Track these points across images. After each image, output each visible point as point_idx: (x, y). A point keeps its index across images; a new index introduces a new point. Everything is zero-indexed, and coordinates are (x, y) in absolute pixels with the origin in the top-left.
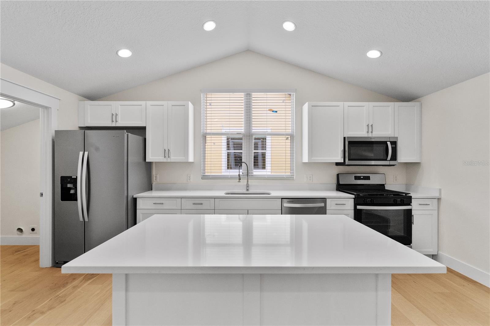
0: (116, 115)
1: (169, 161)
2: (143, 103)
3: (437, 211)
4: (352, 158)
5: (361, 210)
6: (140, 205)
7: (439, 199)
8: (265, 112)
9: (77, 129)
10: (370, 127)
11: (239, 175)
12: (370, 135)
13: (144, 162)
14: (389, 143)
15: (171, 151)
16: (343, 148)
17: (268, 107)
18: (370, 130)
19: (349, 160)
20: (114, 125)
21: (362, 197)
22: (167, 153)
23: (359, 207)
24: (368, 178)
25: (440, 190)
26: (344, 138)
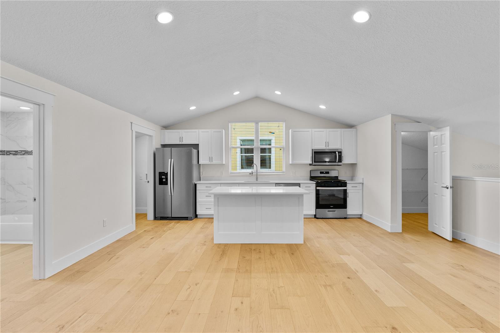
0: (182, 138)
1: (212, 163)
2: (197, 130)
3: (361, 191)
4: (316, 161)
5: (319, 190)
6: (198, 187)
7: (363, 184)
8: (267, 134)
9: (159, 146)
10: (327, 144)
11: (252, 171)
12: (327, 148)
13: (198, 164)
14: (337, 152)
15: (213, 158)
16: (311, 156)
17: (269, 131)
18: (327, 145)
19: (315, 162)
20: (181, 143)
21: (319, 183)
22: (211, 159)
23: (318, 188)
24: (328, 173)
25: (363, 179)
26: (312, 149)
